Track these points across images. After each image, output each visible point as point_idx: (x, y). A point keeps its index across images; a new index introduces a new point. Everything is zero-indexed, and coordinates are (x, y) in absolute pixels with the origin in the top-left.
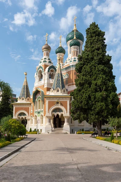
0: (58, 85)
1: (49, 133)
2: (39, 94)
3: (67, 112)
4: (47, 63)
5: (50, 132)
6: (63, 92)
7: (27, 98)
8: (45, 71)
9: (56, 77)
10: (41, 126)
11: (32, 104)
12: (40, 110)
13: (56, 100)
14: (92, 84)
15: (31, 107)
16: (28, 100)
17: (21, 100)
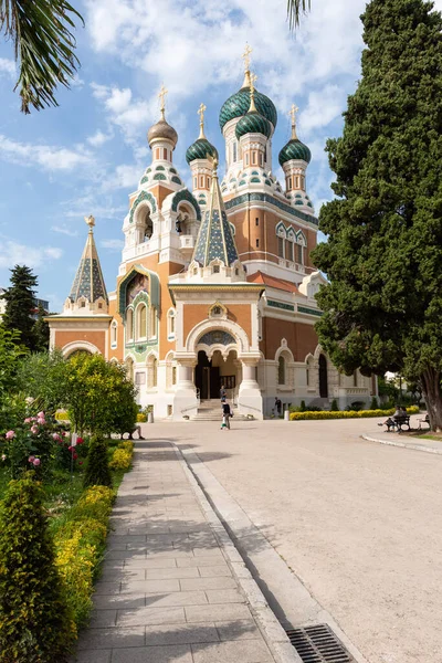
0: (216, 249)
1: (187, 417)
2: (142, 285)
3: (250, 344)
4: (167, 182)
5: (193, 414)
6: (233, 273)
7: (97, 301)
8: (160, 207)
9: (206, 221)
10: (148, 393)
11: (114, 320)
12: (144, 339)
13: (213, 302)
14: (421, 212)
15: (112, 331)
16: (100, 306)
17: (76, 306)
